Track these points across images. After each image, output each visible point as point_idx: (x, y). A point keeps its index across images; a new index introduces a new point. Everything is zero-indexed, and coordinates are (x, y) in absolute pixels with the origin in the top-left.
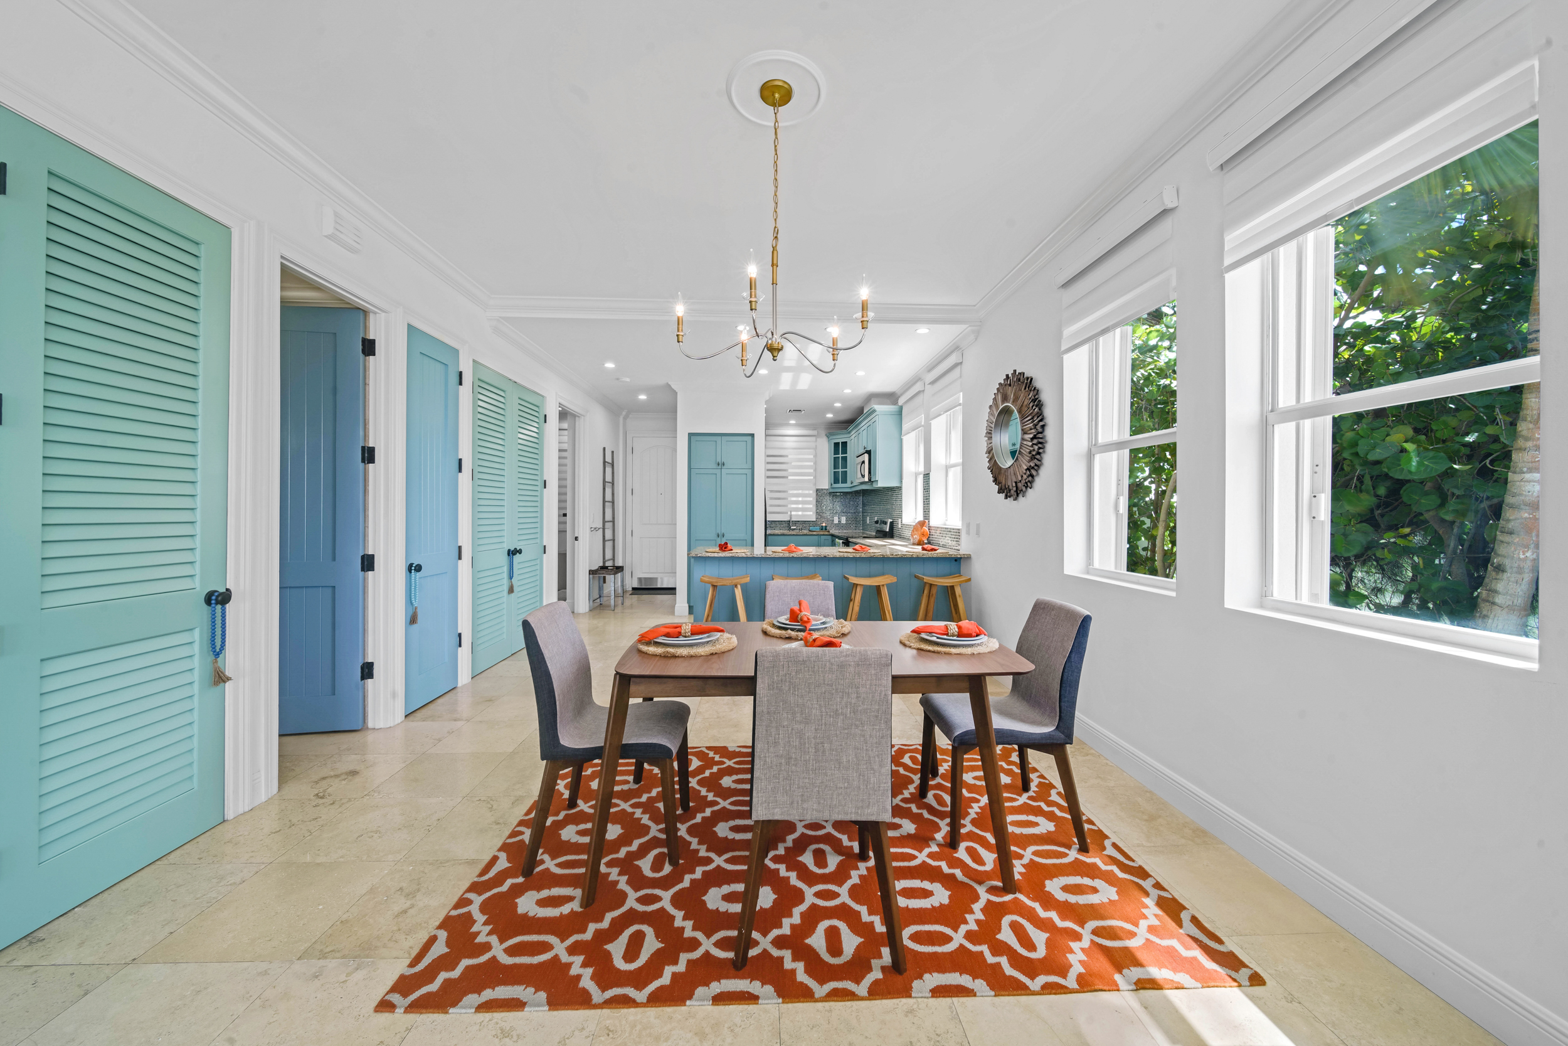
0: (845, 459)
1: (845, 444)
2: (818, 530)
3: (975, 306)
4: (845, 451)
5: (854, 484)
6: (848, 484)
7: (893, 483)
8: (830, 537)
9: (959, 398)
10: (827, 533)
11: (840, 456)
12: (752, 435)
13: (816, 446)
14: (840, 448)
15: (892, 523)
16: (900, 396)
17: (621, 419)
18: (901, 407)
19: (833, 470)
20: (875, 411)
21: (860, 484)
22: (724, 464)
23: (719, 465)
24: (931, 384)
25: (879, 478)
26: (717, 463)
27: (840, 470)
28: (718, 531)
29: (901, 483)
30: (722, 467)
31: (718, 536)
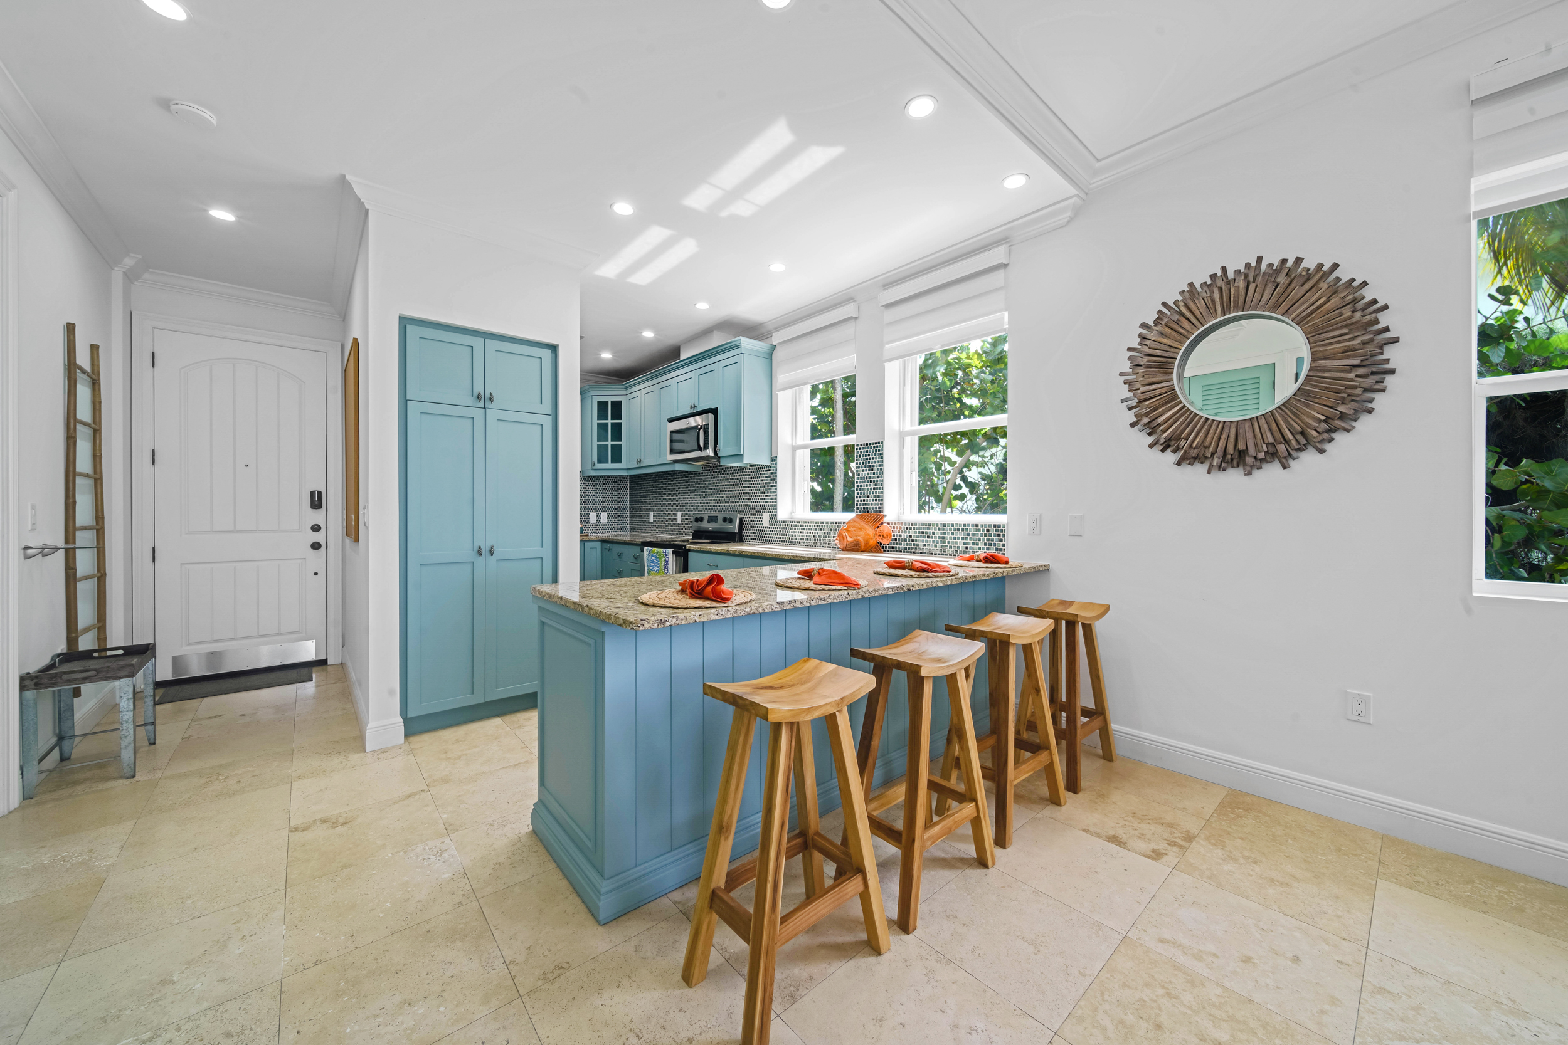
0: (617, 427)
1: (617, 406)
3: (1099, 161)
4: (618, 414)
6: (625, 465)
7: (762, 461)
9: (1003, 318)
11: (610, 421)
12: (554, 348)
14: (610, 410)
15: (741, 520)
16: (777, 329)
17: (117, 275)
18: (775, 346)
19: (596, 443)
20: (738, 346)
21: (675, 462)
22: (491, 399)
23: (479, 398)
24: (888, 306)
25: (745, 450)
26: (475, 394)
27: (610, 443)
28: (479, 542)
29: (774, 459)
30: (488, 405)
31: (480, 553)
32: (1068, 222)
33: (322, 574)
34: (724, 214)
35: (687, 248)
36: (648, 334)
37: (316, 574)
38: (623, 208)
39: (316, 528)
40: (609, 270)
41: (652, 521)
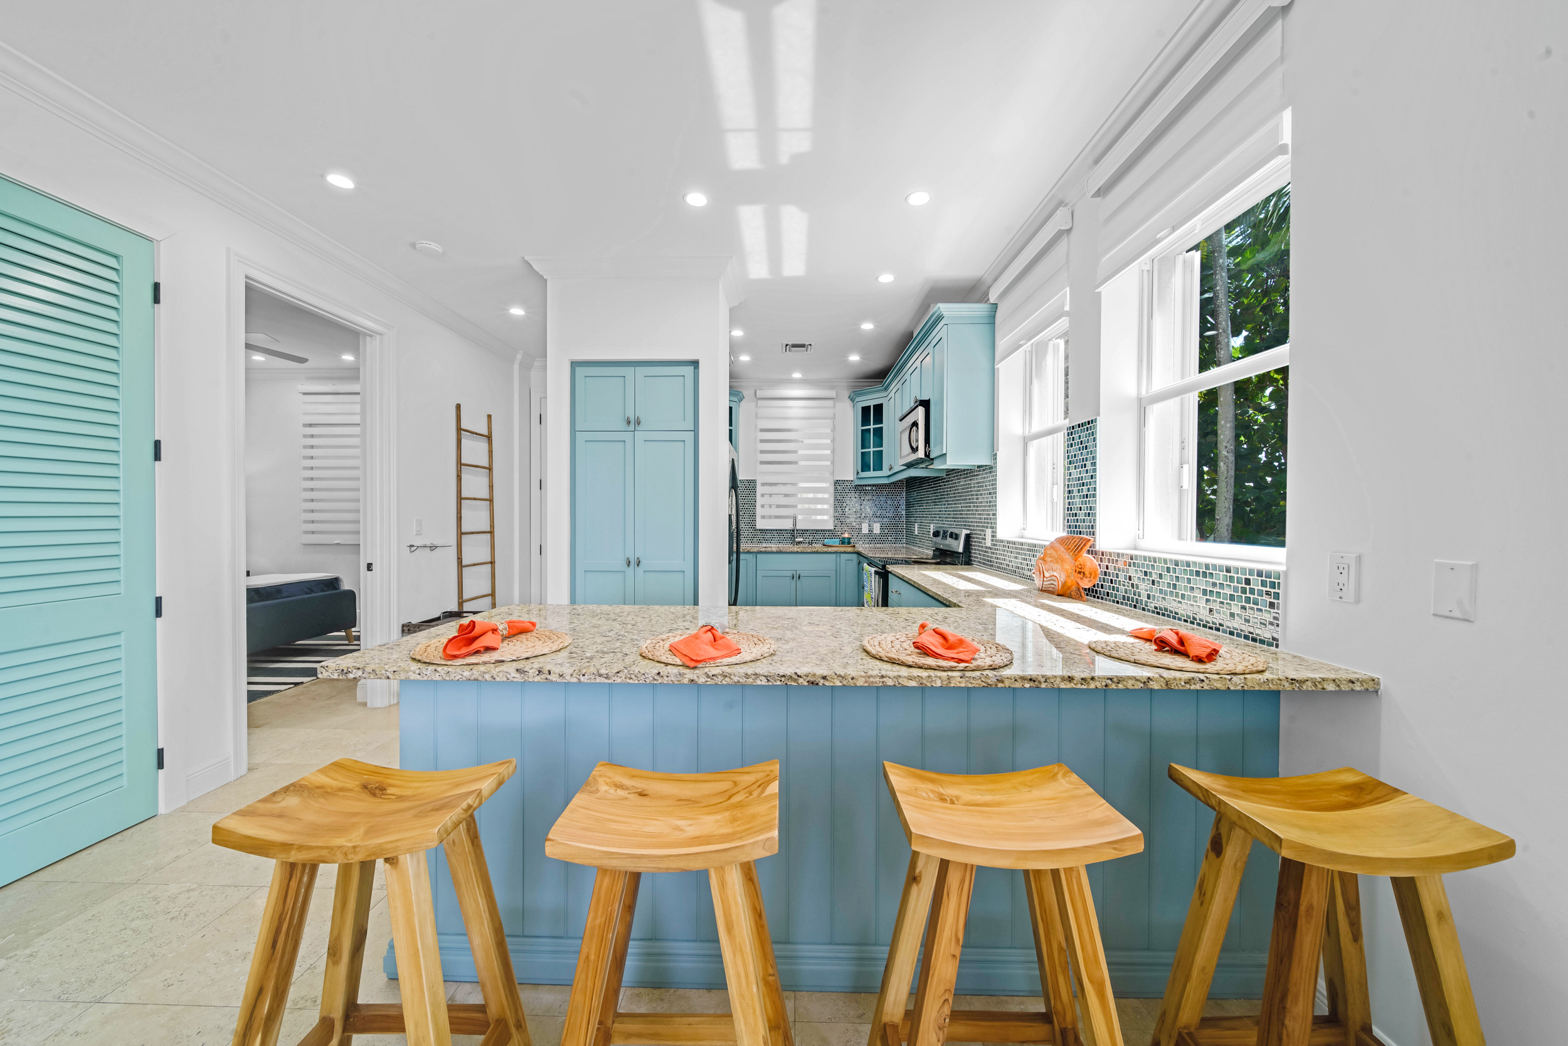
0: (879, 433)
1: (879, 408)
2: (837, 544)
4: (879, 418)
5: (896, 469)
6: (885, 472)
7: (981, 460)
8: (855, 556)
10: (850, 549)
11: (872, 427)
12: (695, 364)
13: (834, 415)
14: (872, 415)
15: (968, 537)
18: (995, 303)
19: (861, 450)
20: (940, 318)
21: (907, 466)
22: (639, 422)
23: (629, 422)
26: (627, 418)
27: (872, 449)
28: (629, 554)
29: (995, 456)
30: (637, 427)
31: (629, 563)
36: (868, 326)
41: (916, 533)
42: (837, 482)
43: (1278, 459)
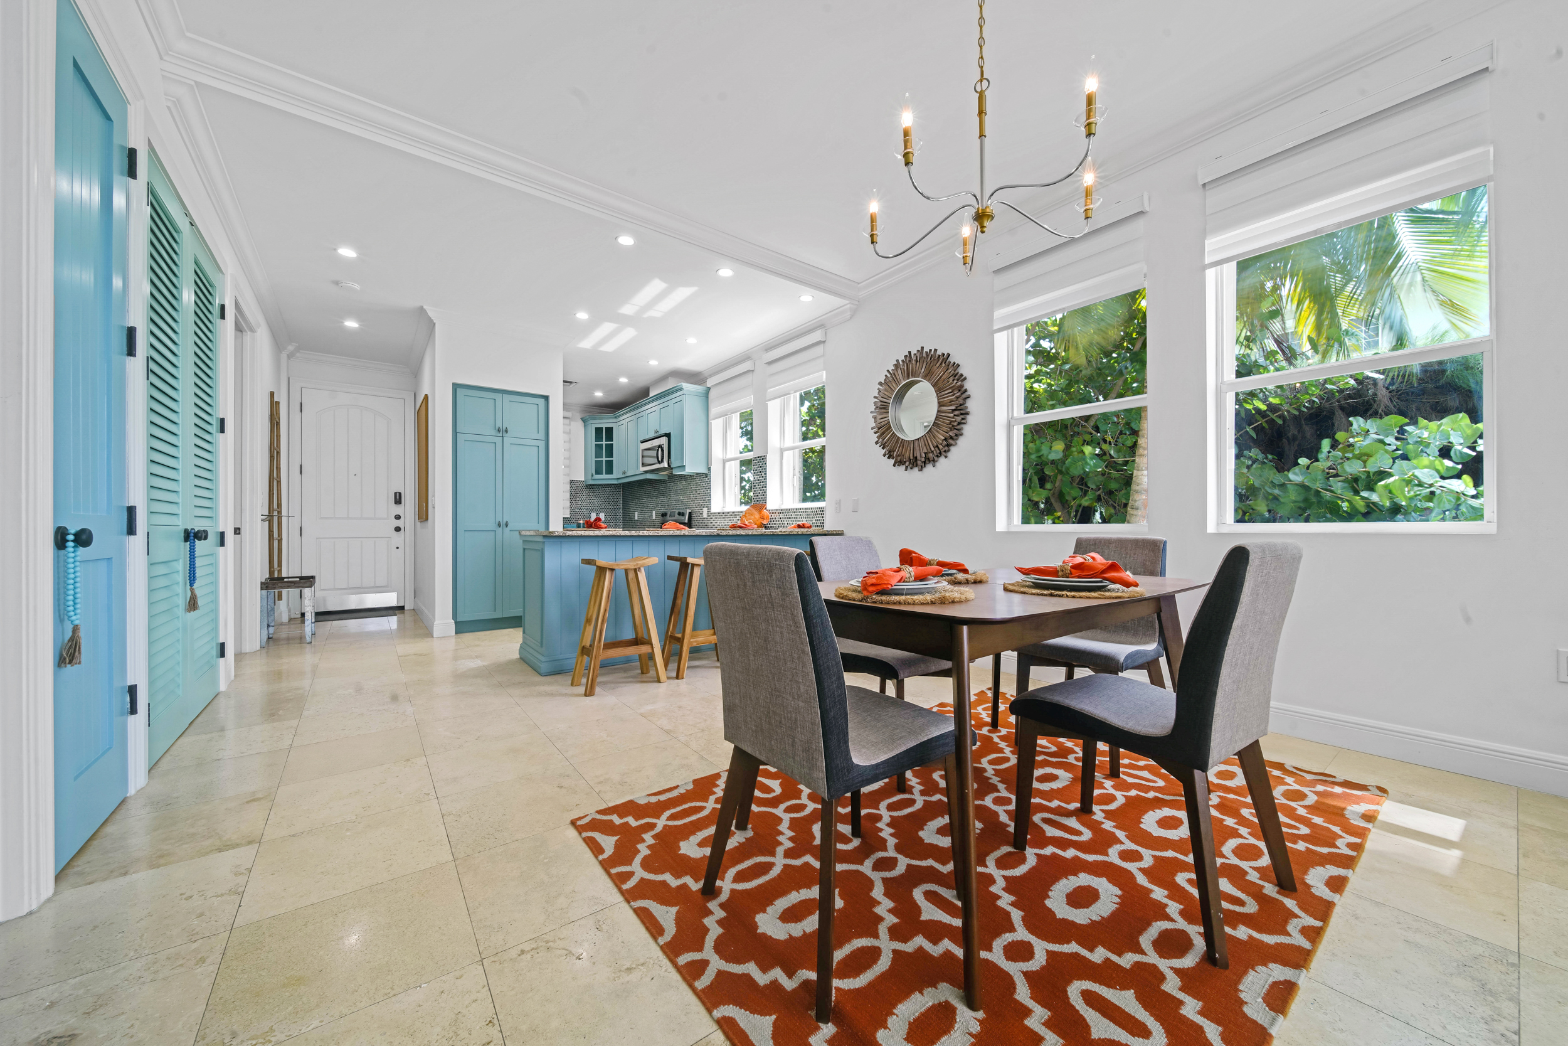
0: (610, 447)
1: (610, 431)
3: (859, 284)
4: (610, 438)
5: (630, 473)
6: (616, 476)
7: (702, 470)
9: (822, 376)
11: (604, 443)
12: (546, 398)
14: (604, 434)
15: (692, 513)
16: (711, 376)
17: (284, 356)
18: (709, 389)
19: (594, 459)
20: (681, 389)
21: (646, 472)
22: (506, 431)
23: (499, 431)
24: (770, 363)
25: (687, 462)
26: (497, 428)
27: (604, 459)
28: (499, 519)
29: (709, 469)
30: (505, 434)
31: (499, 525)
32: (851, 318)
33: (401, 548)
34: (645, 316)
35: (629, 333)
36: (623, 380)
37: (398, 548)
38: (582, 316)
39: (398, 517)
40: (586, 344)
41: (636, 518)
42: (572, 482)
43: (820, 481)
